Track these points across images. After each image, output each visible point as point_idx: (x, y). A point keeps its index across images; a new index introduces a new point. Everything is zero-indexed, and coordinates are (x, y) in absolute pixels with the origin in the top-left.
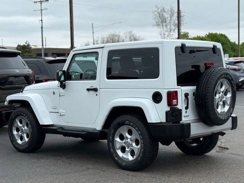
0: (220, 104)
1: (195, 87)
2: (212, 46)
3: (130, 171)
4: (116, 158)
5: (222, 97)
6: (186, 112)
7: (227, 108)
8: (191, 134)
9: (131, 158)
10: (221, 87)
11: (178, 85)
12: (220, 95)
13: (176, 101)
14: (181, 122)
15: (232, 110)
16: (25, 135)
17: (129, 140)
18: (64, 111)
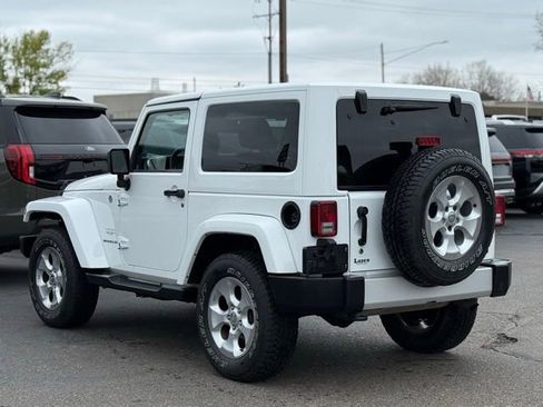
0: (447, 236)
1: (382, 194)
2: (449, 99)
3: (235, 380)
4: (210, 351)
5: (453, 219)
6: (361, 251)
7: (467, 245)
8: (366, 302)
9: (237, 351)
10: (453, 195)
11: (339, 189)
12: (447, 214)
13: (331, 224)
14: (345, 274)
15: (480, 250)
16: (57, 290)
17: (236, 311)
18: (126, 240)
